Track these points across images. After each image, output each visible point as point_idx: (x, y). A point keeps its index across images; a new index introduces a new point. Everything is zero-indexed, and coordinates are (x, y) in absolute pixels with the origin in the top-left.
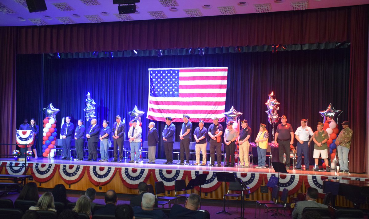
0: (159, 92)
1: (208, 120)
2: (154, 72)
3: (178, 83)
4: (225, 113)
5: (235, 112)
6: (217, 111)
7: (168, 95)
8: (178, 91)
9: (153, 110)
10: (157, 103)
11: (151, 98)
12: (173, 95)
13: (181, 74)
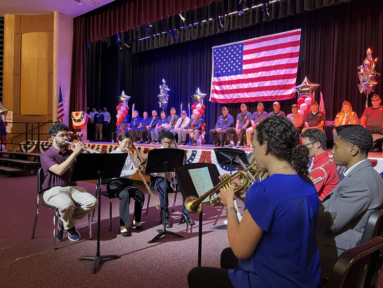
0: (222, 71)
1: (275, 97)
2: (217, 49)
3: (242, 58)
4: (296, 87)
5: (309, 84)
6: (286, 86)
7: (232, 73)
8: (241, 67)
9: (216, 92)
10: (220, 84)
11: (214, 79)
12: (236, 73)
13: (246, 48)
